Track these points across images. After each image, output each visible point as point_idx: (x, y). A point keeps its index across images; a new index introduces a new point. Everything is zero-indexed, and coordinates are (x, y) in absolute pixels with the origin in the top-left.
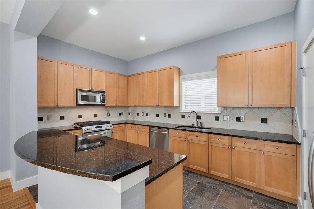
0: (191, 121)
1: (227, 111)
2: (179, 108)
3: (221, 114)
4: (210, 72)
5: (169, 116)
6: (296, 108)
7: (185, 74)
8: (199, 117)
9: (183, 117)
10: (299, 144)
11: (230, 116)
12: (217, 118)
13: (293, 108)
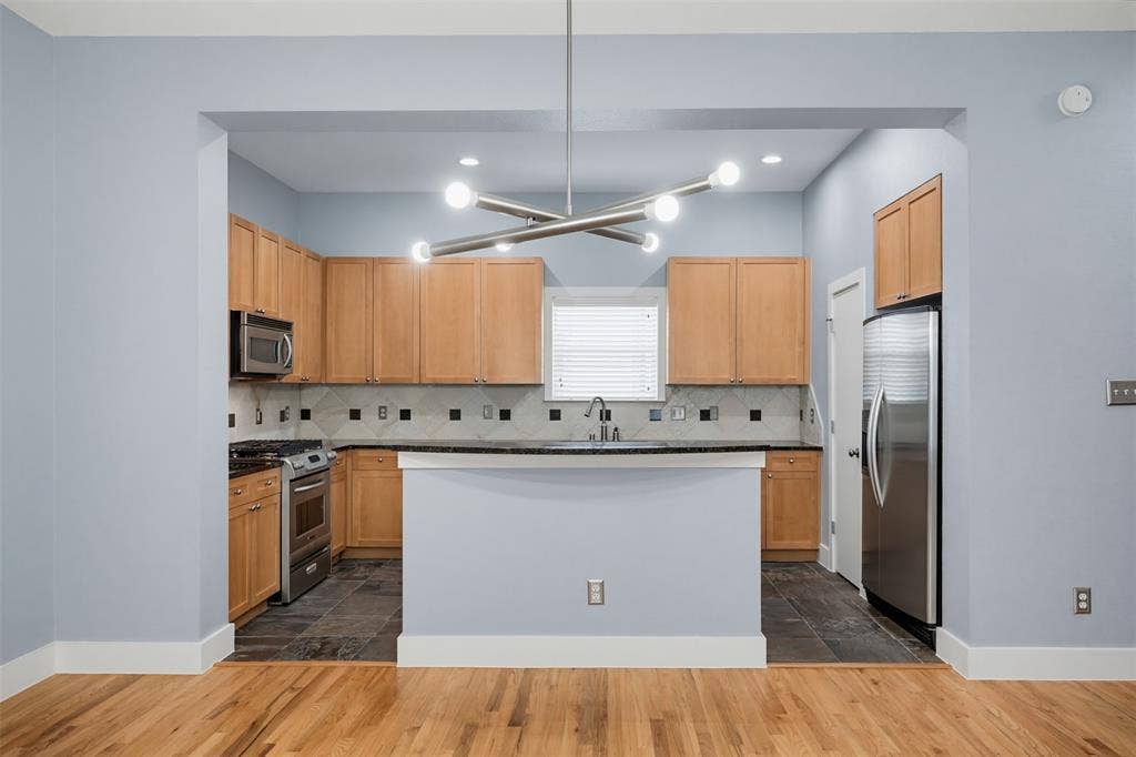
0: (580, 429)
1: (681, 394)
2: (541, 389)
3: (665, 403)
4: (634, 288)
5: (505, 415)
6: (811, 386)
7: (560, 285)
8: (606, 415)
9: (555, 415)
10: (820, 449)
11: (688, 409)
12: (655, 416)
13: (803, 387)
